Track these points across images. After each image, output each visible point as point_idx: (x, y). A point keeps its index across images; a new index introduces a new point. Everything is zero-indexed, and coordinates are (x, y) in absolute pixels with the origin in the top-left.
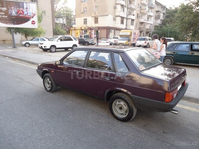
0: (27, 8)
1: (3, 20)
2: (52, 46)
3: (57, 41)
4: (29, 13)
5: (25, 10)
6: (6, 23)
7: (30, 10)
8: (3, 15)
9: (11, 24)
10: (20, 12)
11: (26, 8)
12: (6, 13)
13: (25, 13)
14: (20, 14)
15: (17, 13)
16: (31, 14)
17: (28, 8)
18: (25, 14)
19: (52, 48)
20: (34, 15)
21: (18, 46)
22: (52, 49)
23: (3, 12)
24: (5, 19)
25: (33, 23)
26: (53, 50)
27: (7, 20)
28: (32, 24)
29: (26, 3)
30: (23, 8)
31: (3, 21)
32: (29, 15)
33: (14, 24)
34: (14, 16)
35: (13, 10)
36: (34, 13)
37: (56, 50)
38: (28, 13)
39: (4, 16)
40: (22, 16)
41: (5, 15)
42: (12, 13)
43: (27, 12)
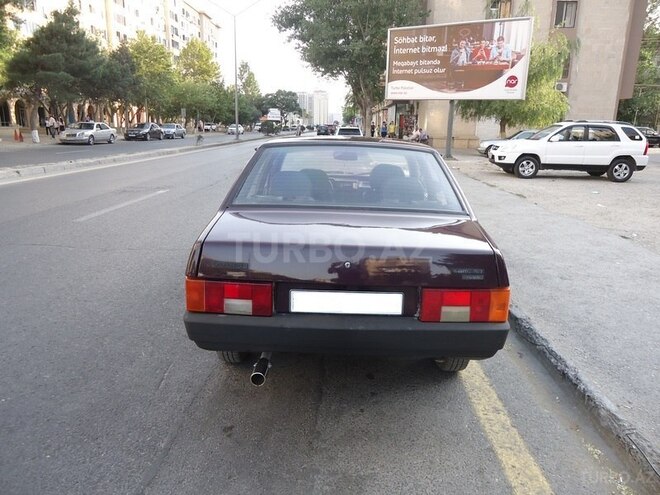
0: (501, 39)
1: (433, 80)
2: (523, 155)
3: (549, 140)
4: (504, 52)
5: (493, 47)
6: (439, 89)
7: (509, 43)
8: (436, 66)
9: (450, 89)
10: (479, 54)
11: (498, 40)
12: (445, 60)
13: (494, 53)
14: (479, 59)
15: (472, 56)
16: (510, 54)
17: (503, 39)
18: (491, 57)
19: (524, 163)
20: (519, 57)
21: (457, 153)
22: (523, 166)
23: (439, 58)
24: (438, 76)
25: (512, 82)
26: (528, 169)
27: (444, 79)
28: (508, 88)
29: (501, 22)
30: (491, 39)
31: (432, 84)
32: (502, 58)
33: (457, 91)
34: (463, 67)
35: (463, 50)
36: (518, 50)
37: (536, 171)
38: (500, 54)
39: (437, 71)
40: (482, 65)
41: (441, 66)
42: (458, 58)
43: (500, 51)
